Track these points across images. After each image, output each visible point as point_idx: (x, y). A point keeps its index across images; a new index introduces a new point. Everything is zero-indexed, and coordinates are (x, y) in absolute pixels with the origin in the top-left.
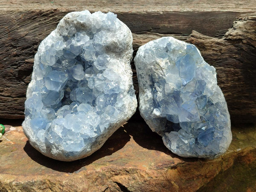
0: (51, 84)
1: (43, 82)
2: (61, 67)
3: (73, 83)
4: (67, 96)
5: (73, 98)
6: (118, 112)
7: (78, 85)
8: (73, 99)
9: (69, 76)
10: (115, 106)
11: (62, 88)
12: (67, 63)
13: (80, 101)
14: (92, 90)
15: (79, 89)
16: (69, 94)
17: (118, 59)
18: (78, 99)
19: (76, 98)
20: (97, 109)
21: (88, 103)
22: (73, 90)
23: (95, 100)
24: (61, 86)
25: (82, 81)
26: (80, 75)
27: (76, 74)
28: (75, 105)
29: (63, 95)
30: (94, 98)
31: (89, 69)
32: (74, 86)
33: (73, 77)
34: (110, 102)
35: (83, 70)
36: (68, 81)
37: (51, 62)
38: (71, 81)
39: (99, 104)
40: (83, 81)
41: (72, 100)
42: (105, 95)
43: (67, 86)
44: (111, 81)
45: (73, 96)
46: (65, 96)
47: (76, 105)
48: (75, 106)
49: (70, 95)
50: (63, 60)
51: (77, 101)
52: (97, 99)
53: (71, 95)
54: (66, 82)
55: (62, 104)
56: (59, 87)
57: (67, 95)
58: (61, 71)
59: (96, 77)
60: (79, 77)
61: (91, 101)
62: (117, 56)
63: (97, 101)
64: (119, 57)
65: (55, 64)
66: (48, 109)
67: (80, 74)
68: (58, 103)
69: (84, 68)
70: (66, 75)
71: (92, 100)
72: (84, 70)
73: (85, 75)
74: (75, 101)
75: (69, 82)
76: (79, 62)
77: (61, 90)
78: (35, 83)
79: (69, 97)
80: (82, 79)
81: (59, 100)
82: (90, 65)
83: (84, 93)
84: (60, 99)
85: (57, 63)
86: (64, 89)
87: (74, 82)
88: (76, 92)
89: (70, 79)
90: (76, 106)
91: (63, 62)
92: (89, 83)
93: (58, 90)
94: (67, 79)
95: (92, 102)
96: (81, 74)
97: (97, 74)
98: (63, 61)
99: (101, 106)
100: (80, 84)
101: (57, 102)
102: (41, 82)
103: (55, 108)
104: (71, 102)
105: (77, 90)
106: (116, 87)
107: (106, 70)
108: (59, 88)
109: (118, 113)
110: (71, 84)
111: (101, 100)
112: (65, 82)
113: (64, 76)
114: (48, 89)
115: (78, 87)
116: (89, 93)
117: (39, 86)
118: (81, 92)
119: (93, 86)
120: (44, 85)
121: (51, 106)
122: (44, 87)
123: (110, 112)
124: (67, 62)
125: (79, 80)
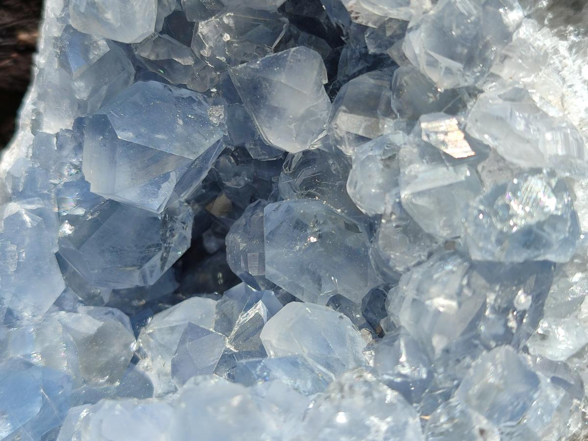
0: (113, 162)
1: (70, 146)
2: (189, 61)
3: (252, 169)
4: (211, 245)
5: (246, 263)
6: (553, 395)
7: (283, 182)
8: (243, 265)
9: (231, 118)
10: (526, 350)
11: (185, 196)
12: (227, 37)
13: (282, 280)
14: (372, 225)
15: (289, 210)
16: (223, 234)
17: (562, 36)
18: (270, 271)
19: (262, 258)
20: (403, 359)
21: (336, 301)
22: (247, 213)
23: (387, 288)
24: (174, 178)
25: (308, 158)
26: (303, 118)
27: (275, 111)
28: (249, 306)
29: (189, 236)
30: (384, 274)
31: (366, 82)
32: (256, 186)
33: (252, 133)
34: (507, 321)
35: (326, 86)
36: (226, 152)
37: (128, 21)
38: (241, 155)
39: (426, 324)
40: (314, 160)
41: (238, 273)
42: (473, 267)
43: (213, 185)
44: (523, 174)
45: (243, 246)
46: (197, 241)
47: (260, 308)
48: (252, 313)
49: (230, 238)
50: (207, 14)
51: (263, 278)
52: (406, 289)
53: (236, 241)
54: (213, 160)
55: (177, 285)
56: (165, 185)
57: (213, 238)
58: (185, 87)
59: (411, 137)
60: (292, 126)
61: (357, 293)
62: (562, 9)
63: (407, 303)
64: (568, 21)
65: (153, 41)
66: (89, 313)
67: (301, 111)
68: (151, 282)
69: (332, 75)
70: (217, 114)
71: (366, 291)
72: (332, 90)
73: (333, 117)
74: (252, 281)
75: (228, 162)
76: (303, 35)
77: (176, 204)
78: (31, 151)
79: (222, 249)
80: (315, 144)
81: (159, 263)
82: (375, 56)
83: (313, 239)
84: (164, 260)
85: (165, 36)
86: (197, 199)
87: (258, 163)
88: (267, 229)
89: (236, 143)
90: (258, 316)
91: (204, 28)
92: (355, 174)
93: (156, 205)
94: (216, 137)
95: (359, 301)
96: (309, 114)
97: (423, 117)
98: (204, 19)
99: (438, 343)
100: (294, 174)
101: (148, 272)
102: (61, 147)
103: (137, 308)
104: (232, 280)
105: (271, 212)
106: (553, 220)
107: (482, 91)
108: (167, 189)
109: (555, 403)
110: (237, 174)
111: (442, 303)
112: (205, 157)
113: (204, 121)
114: (93, 190)
115: (276, 198)
116: (351, 240)
117: (47, 170)
118: (300, 226)
119: (387, 197)
120: (75, 167)
121: (115, 292)
122: (79, 176)
123: (505, 398)
124: (227, 29)
125: (294, 148)
